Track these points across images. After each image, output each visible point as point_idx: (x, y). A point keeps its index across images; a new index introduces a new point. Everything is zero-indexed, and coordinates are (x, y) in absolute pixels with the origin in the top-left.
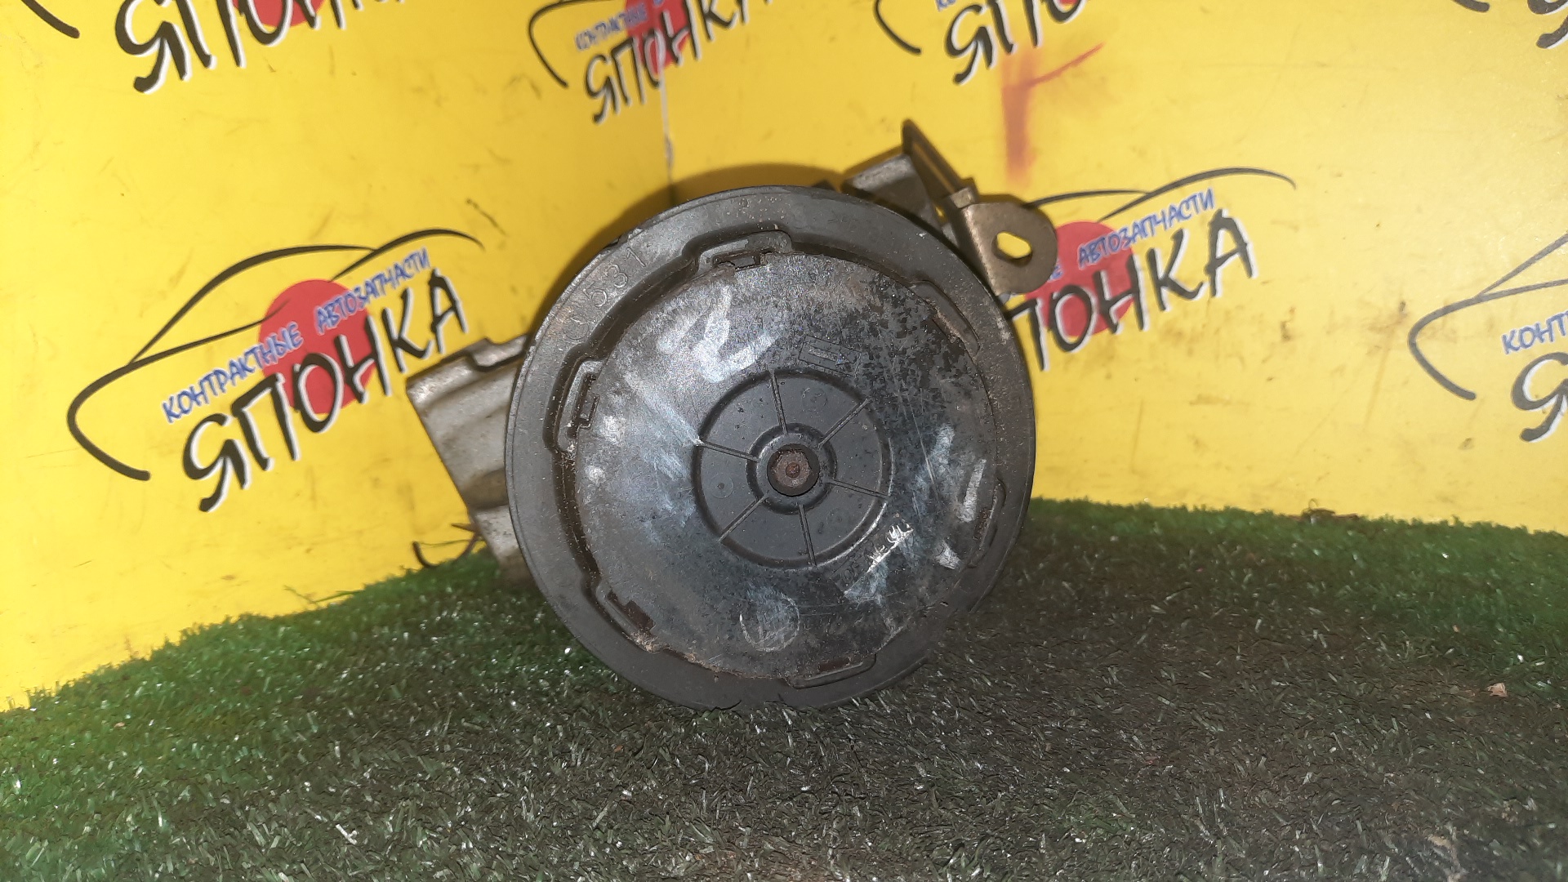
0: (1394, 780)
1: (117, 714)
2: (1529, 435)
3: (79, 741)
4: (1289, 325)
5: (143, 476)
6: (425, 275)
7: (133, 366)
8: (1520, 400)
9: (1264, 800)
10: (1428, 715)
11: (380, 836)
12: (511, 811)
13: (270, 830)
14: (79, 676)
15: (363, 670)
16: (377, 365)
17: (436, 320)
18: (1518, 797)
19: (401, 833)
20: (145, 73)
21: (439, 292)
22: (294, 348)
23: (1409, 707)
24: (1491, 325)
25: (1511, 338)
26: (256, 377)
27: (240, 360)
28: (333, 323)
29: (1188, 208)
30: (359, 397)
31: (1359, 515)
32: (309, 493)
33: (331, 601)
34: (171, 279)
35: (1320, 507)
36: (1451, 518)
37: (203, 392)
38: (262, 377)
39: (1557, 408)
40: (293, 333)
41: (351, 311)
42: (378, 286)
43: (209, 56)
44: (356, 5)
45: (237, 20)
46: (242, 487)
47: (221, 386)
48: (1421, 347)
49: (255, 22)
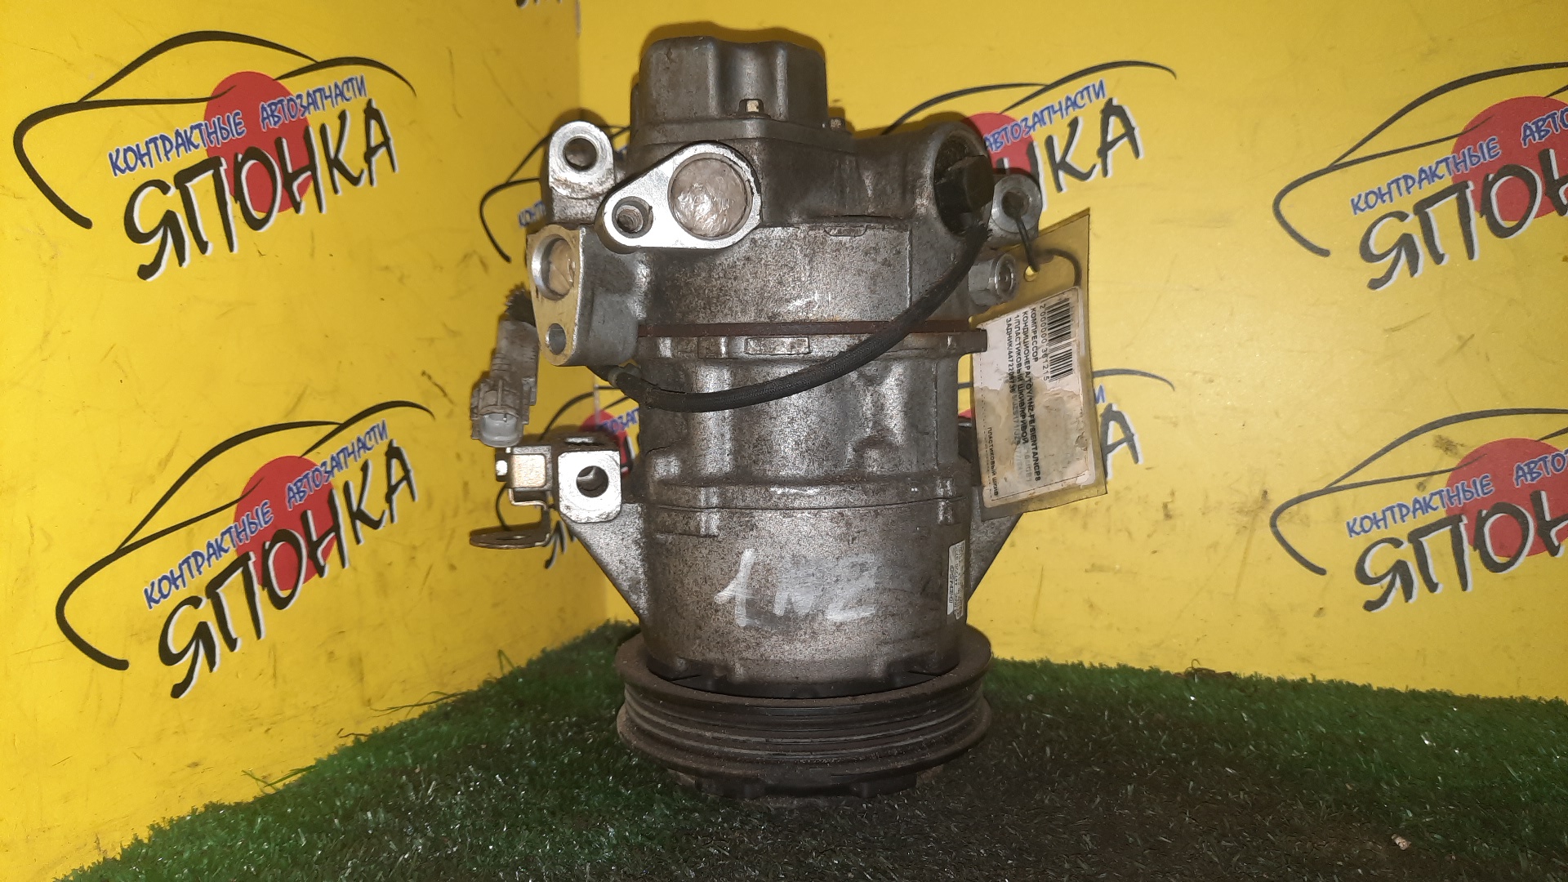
2: (1370, 606)
4: (1170, 506)
5: (121, 665)
6: (382, 447)
7: (121, 552)
8: (1362, 577)
10: (1360, 871)
16: (338, 538)
17: (392, 490)
20: (148, 260)
21: (395, 463)
22: (264, 526)
23: (1340, 863)
24: (1337, 512)
25: (1354, 524)
26: (230, 557)
27: (217, 541)
28: (301, 498)
30: (320, 571)
31: (1233, 672)
32: (271, 671)
33: (287, 781)
34: (160, 464)
35: (1202, 666)
36: (1310, 676)
37: (181, 576)
38: (236, 557)
39: (1392, 585)
40: (265, 511)
41: (317, 486)
42: (342, 460)
43: (207, 243)
44: (336, 191)
45: (233, 207)
46: (211, 670)
47: (199, 568)
48: (1281, 529)
49: (249, 209)
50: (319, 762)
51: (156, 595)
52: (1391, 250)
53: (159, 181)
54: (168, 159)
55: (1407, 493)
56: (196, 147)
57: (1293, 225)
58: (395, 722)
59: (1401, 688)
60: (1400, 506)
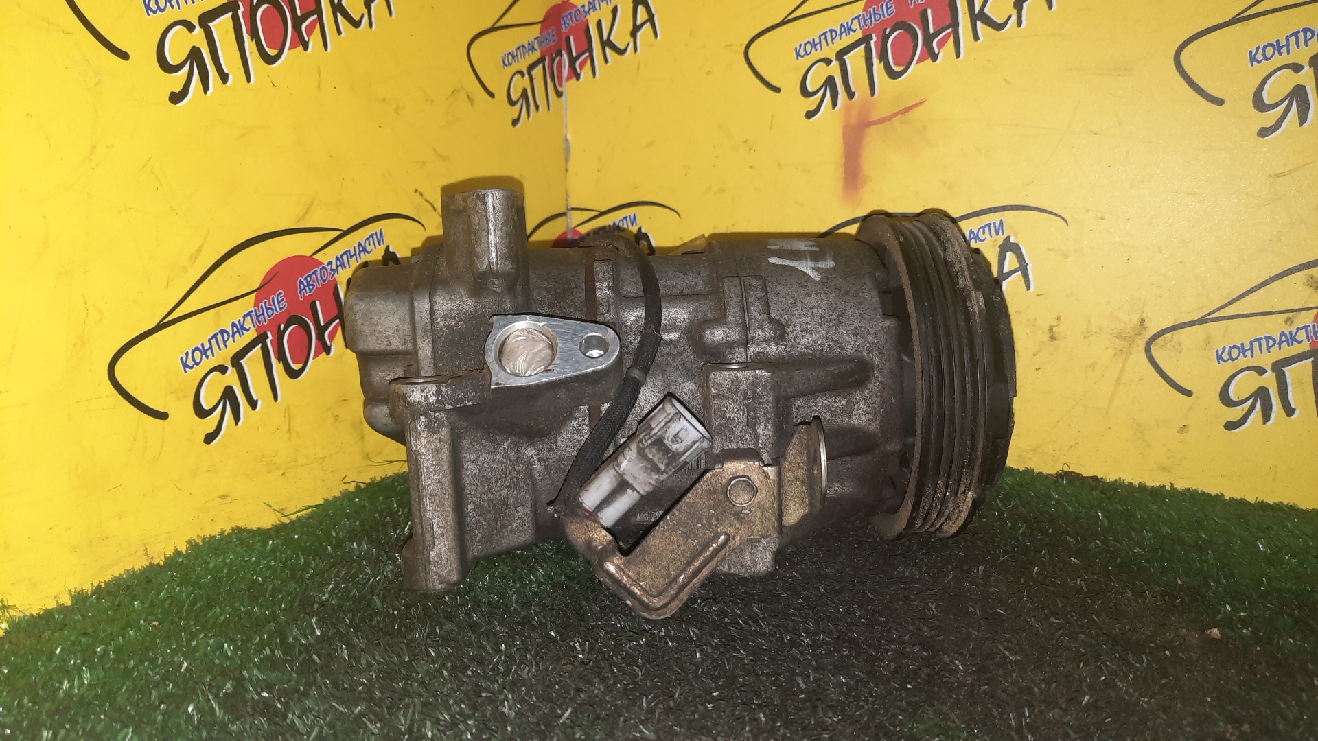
0: (1147, 703)
1: (149, 613)
2: (1230, 426)
3: (125, 637)
4: (1055, 329)
5: (163, 416)
6: (380, 251)
7: (160, 327)
8: (1225, 399)
9: (1057, 717)
10: (1167, 652)
11: (396, 727)
14: (108, 578)
15: (344, 580)
16: (342, 324)
18: (1237, 721)
19: (412, 724)
20: (178, 88)
22: (280, 311)
23: (1153, 645)
24: (1208, 341)
25: (1222, 353)
26: (251, 335)
27: (239, 321)
28: (310, 290)
29: (984, 233)
30: (327, 350)
31: (1099, 477)
32: (286, 427)
33: (300, 514)
34: (191, 257)
35: (1071, 470)
36: (1169, 484)
37: (211, 348)
38: (256, 335)
39: (1253, 407)
40: (280, 299)
41: (324, 281)
42: (345, 261)
43: (227, 75)
44: (339, 32)
45: (250, 45)
46: (236, 424)
47: (225, 342)
48: (1154, 353)
49: (263, 47)
50: (326, 501)
51: (190, 363)
52: (1282, 101)
53: (186, 20)
54: (193, 3)
55: (1275, 326)
57: (1192, 75)
58: (390, 474)
59: (1251, 499)
60: (1267, 338)
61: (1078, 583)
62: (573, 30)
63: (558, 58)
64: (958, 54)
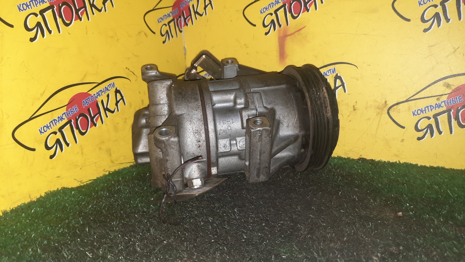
0: (367, 240)
1: (27, 218)
2: (419, 139)
3: (16, 226)
4: (355, 106)
5: (34, 150)
6: (114, 89)
7: (31, 119)
8: (417, 129)
9: (333, 245)
10: (379, 221)
11: (98, 255)
12: (133, 248)
13: (68, 253)
14: (16, 206)
15: (95, 205)
16: (100, 116)
17: (117, 102)
18: (398, 245)
19: (104, 254)
20: (33, 36)
21: (118, 94)
22: (76, 112)
23: (375, 219)
24: (409, 108)
25: (415, 112)
26: (66, 121)
27: (61, 116)
28: (87, 104)
29: (329, 73)
30: (95, 125)
31: (373, 159)
32: (81, 152)
33: (87, 182)
34: (41, 95)
35: (362, 157)
36: (398, 161)
37: (50, 126)
38: (67, 121)
39: (427, 132)
40: (76, 108)
41: (92, 101)
42: (100, 93)
43: (51, 31)
44: (93, 14)
45: (59, 20)
46: (62, 152)
47: (56, 124)
48: (391, 114)
49: (64, 20)
50: (98, 178)
51: (43, 131)
52: (432, 18)
53: (34, 13)
54: (37, 6)
55: (433, 102)
56: (46, 2)
57: (399, 11)
59: (428, 165)
60: (431, 106)
61: (354, 197)
62: (184, 9)
63: (180, 19)
64: (316, 9)
